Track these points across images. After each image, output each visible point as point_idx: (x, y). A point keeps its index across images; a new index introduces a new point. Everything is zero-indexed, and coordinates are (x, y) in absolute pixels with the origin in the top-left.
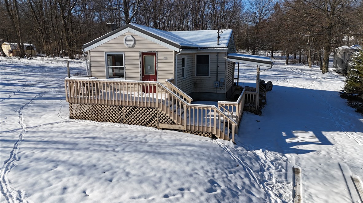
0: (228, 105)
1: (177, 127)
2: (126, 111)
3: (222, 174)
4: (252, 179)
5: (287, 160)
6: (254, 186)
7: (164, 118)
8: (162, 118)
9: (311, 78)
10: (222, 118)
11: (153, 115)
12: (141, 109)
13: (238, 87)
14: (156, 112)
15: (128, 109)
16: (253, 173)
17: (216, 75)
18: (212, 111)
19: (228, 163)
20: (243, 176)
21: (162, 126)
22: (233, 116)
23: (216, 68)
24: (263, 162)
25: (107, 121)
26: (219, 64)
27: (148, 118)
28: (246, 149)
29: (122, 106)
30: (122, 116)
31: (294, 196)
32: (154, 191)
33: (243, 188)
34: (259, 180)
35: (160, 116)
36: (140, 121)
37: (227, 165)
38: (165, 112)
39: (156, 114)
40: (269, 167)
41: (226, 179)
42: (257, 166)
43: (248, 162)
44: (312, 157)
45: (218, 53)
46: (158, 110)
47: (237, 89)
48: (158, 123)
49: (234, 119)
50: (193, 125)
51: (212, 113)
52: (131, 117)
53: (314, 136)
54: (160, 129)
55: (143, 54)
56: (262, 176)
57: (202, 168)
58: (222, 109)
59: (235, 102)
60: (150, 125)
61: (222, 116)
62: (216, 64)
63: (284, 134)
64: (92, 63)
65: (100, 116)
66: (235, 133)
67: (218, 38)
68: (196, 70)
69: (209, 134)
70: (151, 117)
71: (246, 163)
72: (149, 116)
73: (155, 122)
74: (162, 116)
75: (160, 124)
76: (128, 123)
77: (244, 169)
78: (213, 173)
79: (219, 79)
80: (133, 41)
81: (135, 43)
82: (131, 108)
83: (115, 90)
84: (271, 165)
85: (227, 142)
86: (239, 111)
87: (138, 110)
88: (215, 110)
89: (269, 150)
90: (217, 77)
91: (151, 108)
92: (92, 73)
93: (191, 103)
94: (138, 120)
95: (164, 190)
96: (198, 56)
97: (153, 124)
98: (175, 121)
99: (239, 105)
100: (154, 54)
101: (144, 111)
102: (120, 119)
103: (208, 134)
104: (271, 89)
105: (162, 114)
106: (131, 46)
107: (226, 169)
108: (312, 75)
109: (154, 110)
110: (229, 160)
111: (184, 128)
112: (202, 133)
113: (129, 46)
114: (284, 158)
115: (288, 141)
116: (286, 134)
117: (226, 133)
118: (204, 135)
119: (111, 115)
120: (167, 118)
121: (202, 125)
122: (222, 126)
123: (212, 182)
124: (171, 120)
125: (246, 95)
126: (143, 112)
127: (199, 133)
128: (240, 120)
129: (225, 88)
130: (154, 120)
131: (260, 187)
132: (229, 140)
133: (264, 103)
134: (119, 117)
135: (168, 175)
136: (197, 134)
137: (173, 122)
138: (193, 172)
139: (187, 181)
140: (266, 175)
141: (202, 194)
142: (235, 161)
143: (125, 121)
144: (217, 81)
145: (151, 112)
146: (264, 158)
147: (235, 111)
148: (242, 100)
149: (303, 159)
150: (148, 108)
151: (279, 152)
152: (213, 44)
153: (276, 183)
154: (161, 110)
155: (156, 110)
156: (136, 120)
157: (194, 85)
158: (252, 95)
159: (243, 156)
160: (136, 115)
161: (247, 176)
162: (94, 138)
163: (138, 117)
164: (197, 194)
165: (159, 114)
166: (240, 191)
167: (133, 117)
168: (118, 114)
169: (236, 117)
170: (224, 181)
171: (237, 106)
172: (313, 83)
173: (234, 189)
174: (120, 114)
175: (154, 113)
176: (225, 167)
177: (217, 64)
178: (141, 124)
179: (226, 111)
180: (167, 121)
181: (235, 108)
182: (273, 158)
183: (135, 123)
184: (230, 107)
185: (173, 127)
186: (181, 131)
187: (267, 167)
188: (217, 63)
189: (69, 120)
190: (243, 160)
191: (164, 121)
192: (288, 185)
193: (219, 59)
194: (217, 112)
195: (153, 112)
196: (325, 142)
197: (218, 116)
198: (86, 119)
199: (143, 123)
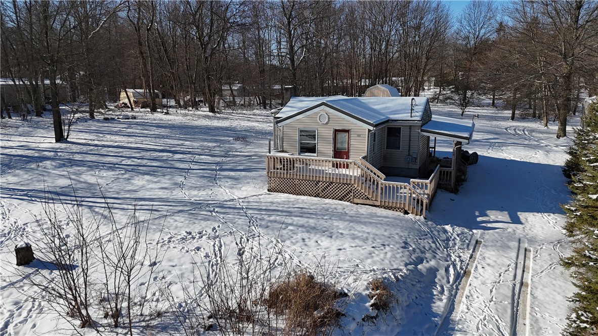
0: (420, 184)
1: (371, 203)
2: (323, 186)
3: (413, 239)
4: (438, 245)
5: (473, 234)
6: (439, 249)
7: (359, 193)
8: (357, 193)
9: (538, 145)
10: (414, 196)
11: (348, 190)
12: (337, 184)
13: (434, 159)
14: (351, 188)
15: (325, 185)
16: (440, 242)
17: (408, 149)
18: (405, 188)
19: (418, 232)
20: (430, 242)
21: (356, 200)
22: (424, 194)
23: (408, 142)
24: (450, 235)
25: (303, 195)
26: (411, 137)
27: (343, 193)
28: (436, 224)
29: (319, 182)
30: (318, 190)
31: (471, 258)
32: (364, 244)
33: (430, 249)
34: (443, 246)
35: (355, 192)
36: (335, 195)
37: (418, 234)
38: (360, 188)
39: (351, 189)
40: (455, 238)
41: (416, 243)
42: (444, 236)
43: (436, 233)
44: (497, 233)
45: (410, 126)
46: (353, 186)
47: (432, 162)
48: (353, 198)
49: (426, 196)
50: (387, 201)
51: (405, 191)
52: (328, 191)
53: (508, 216)
54: (355, 203)
55: (336, 131)
56: (447, 244)
57: (397, 234)
58: (414, 187)
59: (427, 181)
60: (345, 199)
61: (414, 193)
62: (408, 137)
63: (477, 213)
64: (284, 137)
65: (298, 189)
66: (426, 209)
67: (411, 110)
68: (386, 143)
69: (402, 209)
70: (346, 192)
71: (434, 234)
72: (345, 192)
73: (350, 197)
74: (357, 192)
75: (355, 199)
76: (324, 197)
77: (432, 238)
78: (406, 238)
79: (411, 154)
80: (327, 118)
81: (329, 121)
82: (328, 183)
83: (307, 164)
84: (456, 237)
85: (418, 217)
86: (431, 189)
87: (334, 186)
88: (408, 188)
89: (457, 226)
90: (409, 151)
91: (347, 184)
92: (284, 147)
93: (384, 180)
94: (334, 195)
95: (371, 244)
96: (388, 128)
97: (348, 198)
98: (370, 197)
99: (430, 183)
100: (347, 131)
101: (340, 186)
102: (317, 193)
103: (400, 209)
104: (477, 161)
105: (357, 190)
106: (325, 122)
107: (417, 236)
108: (542, 140)
109: (350, 186)
110: (420, 231)
111: (378, 203)
112: (395, 209)
113: (323, 122)
114: (471, 233)
115: (479, 219)
116: (479, 213)
117: (417, 209)
118: (397, 211)
119: (308, 189)
120: (362, 194)
121: (395, 201)
122: (414, 202)
123: (406, 243)
124: (366, 196)
125: (441, 172)
126: (339, 188)
127: (392, 208)
128: (432, 198)
129: (418, 163)
130: (350, 195)
131: (444, 251)
132: (420, 216)
133: (464, 180)
134: (315, 191)
135: (372, 236)
136: (390, 210)
137: (367, 198)
138: (390, 236)
139: (387, 241)
140: (451, 243)
141: (398, 249)
142: (425, 231)
143: (321, 195)
144: (409, 155)
145: (347, 187)
146: (452, 232)
147: (426, 188)
148: (435, 178)
149: (488, 234)
150: (344, 184)
151: (467, 228)
152: (406, 116)
153: (458, 249)
154: (356, 186)
155: (351, 186)
156: (332, 195)
157: (383, 159)
158: (447, 172)
159: (432, 229)
160: (332, 190)
161: (434, 242)
162: (302, 208)
163: (334, 192)
164: (395, 248)
165: (354, 190)
166: (427, 251)
167: (329, 191)
168: (315, 188)
169: (428, 194)
170: (415, 244)
171: (429, 185)
172: (538, 153)
173: (423, 249)
174: (317, 188)
175: (350, 189)
176: (416, 235)
177: (410, 138)
178: (337, 199)
179: (418, 189)
180: (362, 197)
181: (426, 186)
182: (459, 232)
183: (331, 198)
184: (422, 185)
185: (368, 202)
186: (375, 206)
187: (453, 238)
188: (410, 136)
189: (268, 193)
190: (432, 232)
191: (359, 197)
192: (468, 251)
193: (412, 133)
194: (409, 189)
195: (348, 187)
196: (516, 220)
197: (411, 194)
198: (283, 192)
199: (338, 197)
